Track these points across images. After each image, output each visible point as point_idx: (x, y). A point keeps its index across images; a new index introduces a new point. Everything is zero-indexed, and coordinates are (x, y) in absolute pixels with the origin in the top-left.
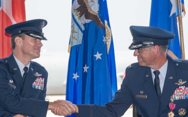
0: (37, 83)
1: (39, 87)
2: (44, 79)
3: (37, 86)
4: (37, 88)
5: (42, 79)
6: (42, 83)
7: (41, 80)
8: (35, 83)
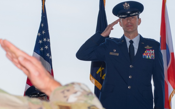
0: (147, 54)
1: (150, 57)
2: (153, 50)
3: (147, 57)
4: (147, 58)
5: (152, 50)
6: (152, 53)
7: (151, 52)
8: (145, 54)
